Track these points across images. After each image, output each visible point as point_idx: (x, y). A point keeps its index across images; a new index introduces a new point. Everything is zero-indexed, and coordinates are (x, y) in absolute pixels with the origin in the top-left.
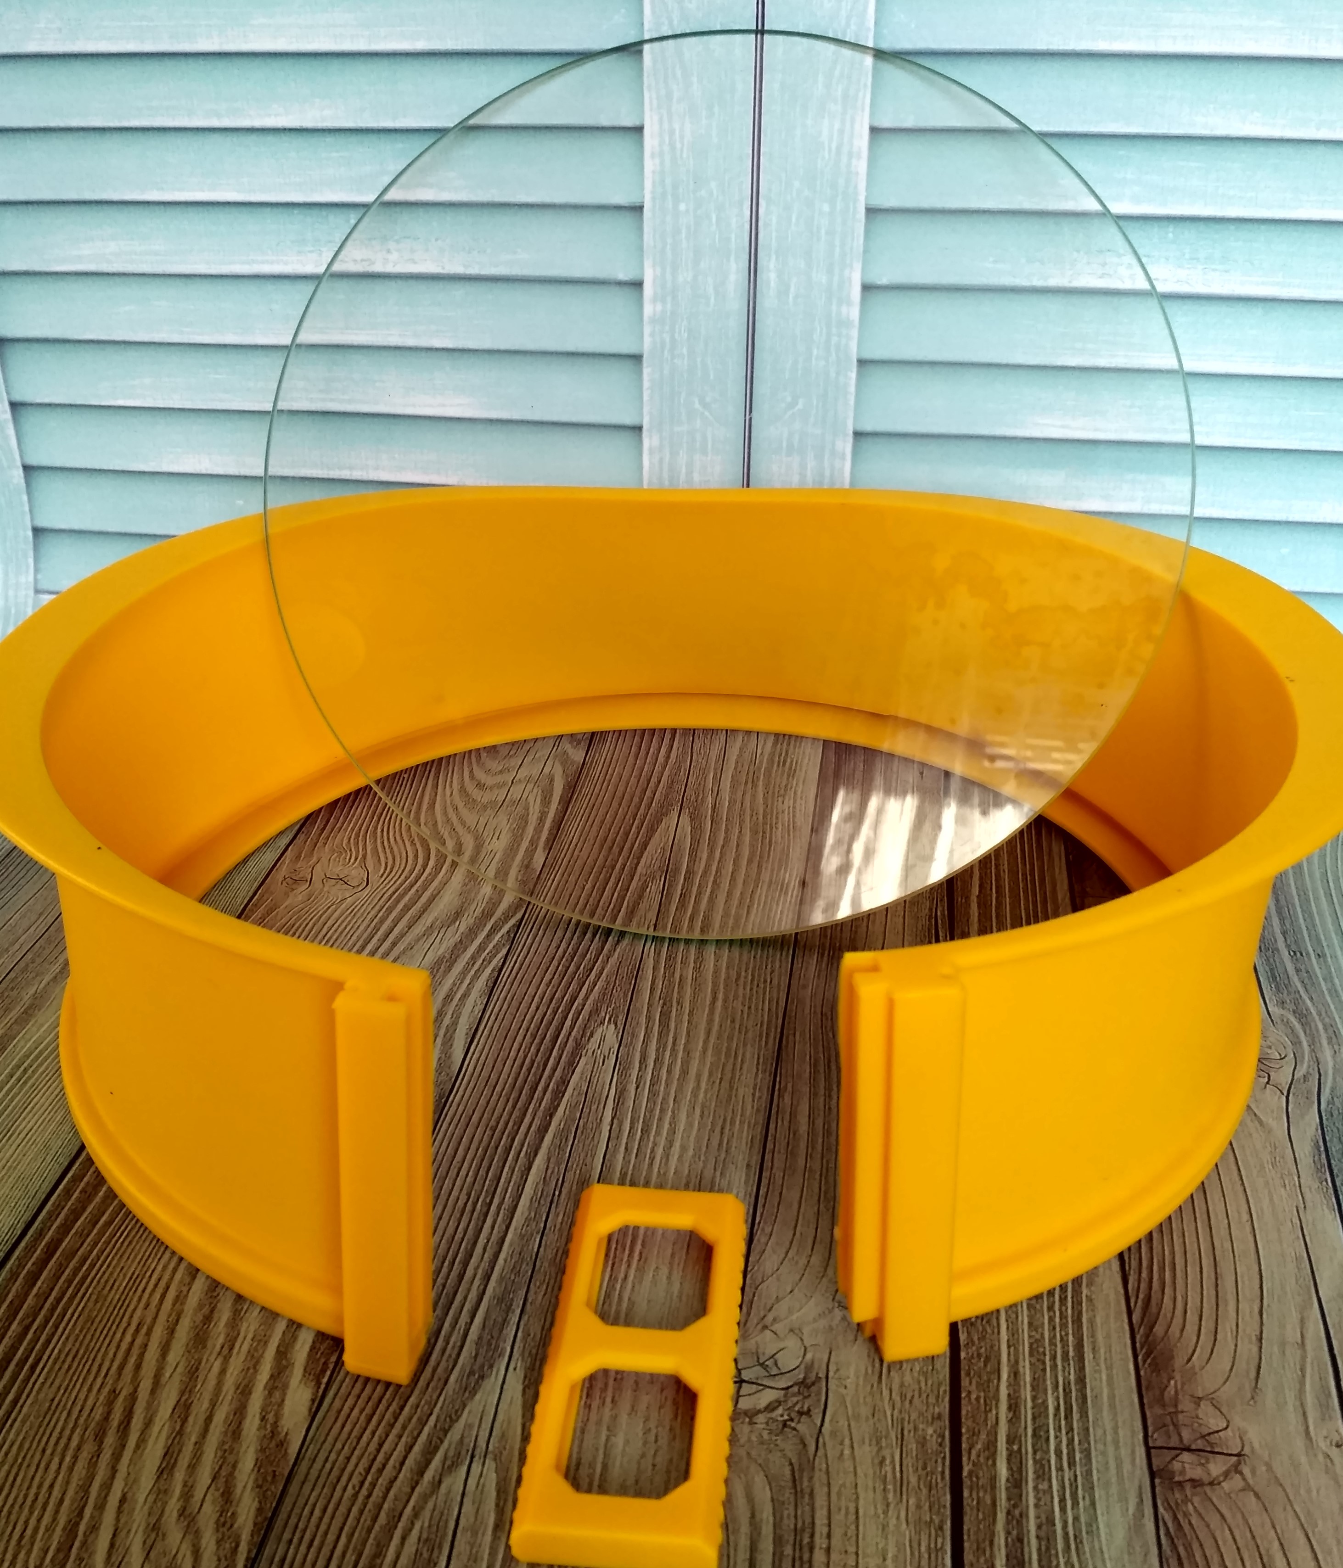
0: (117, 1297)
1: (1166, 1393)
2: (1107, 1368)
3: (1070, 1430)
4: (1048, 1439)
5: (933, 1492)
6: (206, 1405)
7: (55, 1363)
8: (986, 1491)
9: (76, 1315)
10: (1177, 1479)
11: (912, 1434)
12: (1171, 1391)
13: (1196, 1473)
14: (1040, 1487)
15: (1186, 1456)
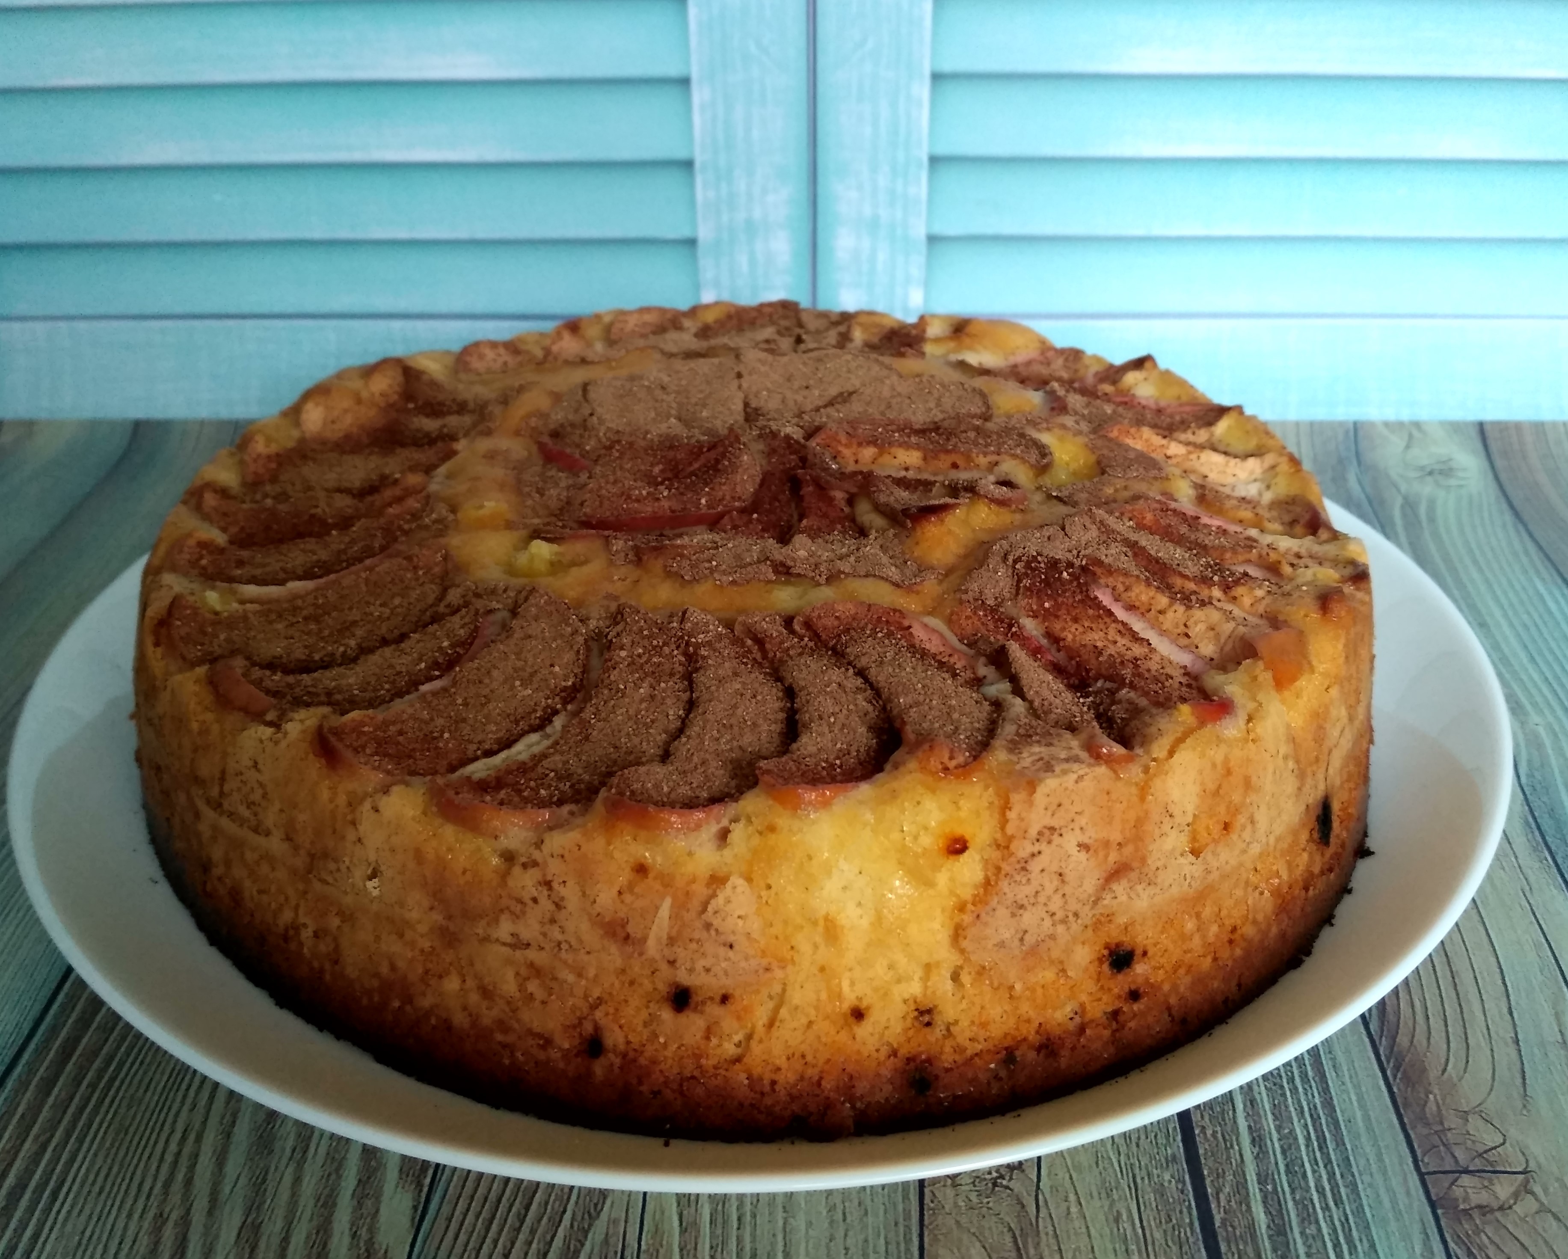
0: (156, 1098)
1: (1427, 1110)
2: (1354, 1086)
3: (1328, 1162)
4: (1305, 1173)
5: (1185, 1248)
6: (279, 1224)
7: (82, 1186)
8: (1246, 1243)
9: (105, 1125)
10: (1462, 1207)
11: (1146, 1181)
12: (1431, 1107)
13: (1483, 1198)
14: (1308, 1231)
15: (1466, 1180)
